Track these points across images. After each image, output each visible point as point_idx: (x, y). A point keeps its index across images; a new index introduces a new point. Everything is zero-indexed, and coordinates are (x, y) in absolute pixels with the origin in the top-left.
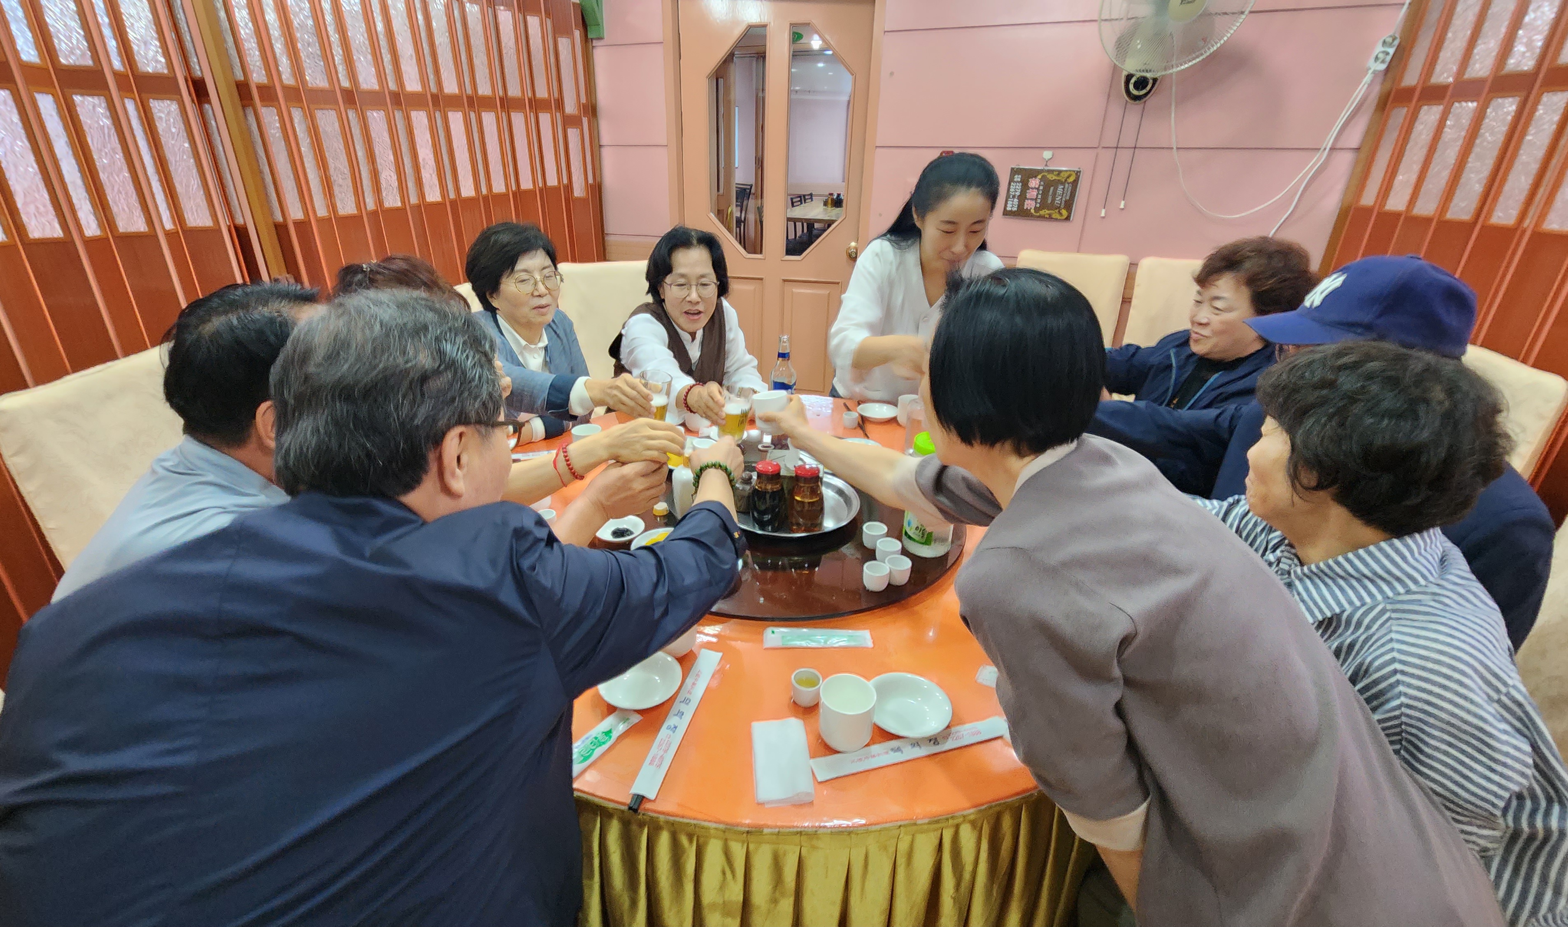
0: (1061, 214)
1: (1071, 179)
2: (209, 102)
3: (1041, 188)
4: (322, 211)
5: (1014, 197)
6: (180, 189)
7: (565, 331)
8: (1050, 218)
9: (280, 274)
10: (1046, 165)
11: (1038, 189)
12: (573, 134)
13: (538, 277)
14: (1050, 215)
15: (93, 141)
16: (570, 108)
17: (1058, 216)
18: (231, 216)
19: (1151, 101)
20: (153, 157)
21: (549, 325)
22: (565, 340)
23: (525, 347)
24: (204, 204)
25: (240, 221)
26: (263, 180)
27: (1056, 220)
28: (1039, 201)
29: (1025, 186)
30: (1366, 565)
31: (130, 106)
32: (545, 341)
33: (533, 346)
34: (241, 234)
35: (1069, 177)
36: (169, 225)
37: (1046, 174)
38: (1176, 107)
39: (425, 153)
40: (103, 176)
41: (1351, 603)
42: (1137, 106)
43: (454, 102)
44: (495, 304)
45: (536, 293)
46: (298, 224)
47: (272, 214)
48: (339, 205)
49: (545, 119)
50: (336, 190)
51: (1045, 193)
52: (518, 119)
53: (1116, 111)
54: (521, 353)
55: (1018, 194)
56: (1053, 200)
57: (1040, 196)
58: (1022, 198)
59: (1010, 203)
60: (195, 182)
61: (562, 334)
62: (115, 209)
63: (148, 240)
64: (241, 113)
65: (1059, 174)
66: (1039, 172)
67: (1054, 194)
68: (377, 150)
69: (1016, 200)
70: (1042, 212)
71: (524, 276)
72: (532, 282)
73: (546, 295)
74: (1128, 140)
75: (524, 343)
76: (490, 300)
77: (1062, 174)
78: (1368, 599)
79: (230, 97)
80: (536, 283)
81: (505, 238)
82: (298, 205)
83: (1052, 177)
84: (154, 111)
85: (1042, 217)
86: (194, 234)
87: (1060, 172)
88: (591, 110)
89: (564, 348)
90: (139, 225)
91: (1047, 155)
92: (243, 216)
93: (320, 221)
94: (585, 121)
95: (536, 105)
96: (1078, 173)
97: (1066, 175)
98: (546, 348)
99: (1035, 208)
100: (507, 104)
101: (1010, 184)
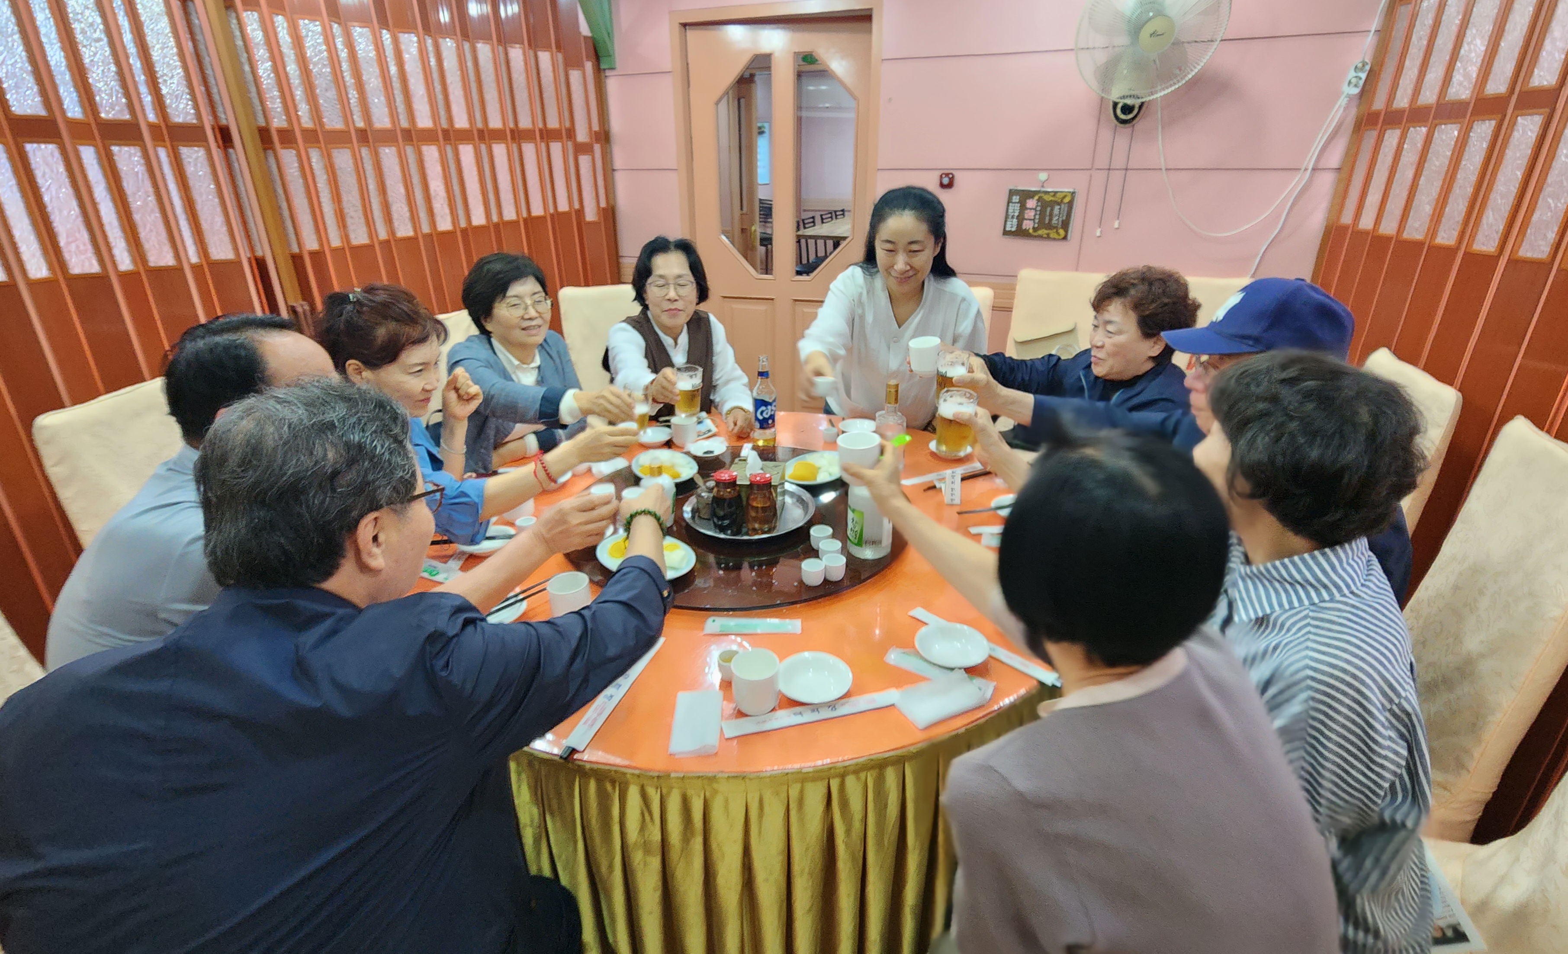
0: (1058, 234)
1: (1067, 200)
2: (233, 147)
3: (1039, 208)
4: (336, 241)
5: (1013, 217)
6: (205, 226)
7: (558, 352)
8: (1048, 237)
9: (296, 301)
10: (1043, 186)
11: (1035, 209)
12: (584, 161)
13: (529, 302)
14: (1048, 234)
15: (129, 185)
16: (582, 136)
17: (1056, 236)
18: (252, 249)
19: (1139, 124)
20: (181, 198)
21: (541, 345)
22: (558, 361)
23: (517, 367)
24: (226, 239)
25: (259, 253)
26: (281, 214)
27: (1054, 239)
28: (1037, 221)
29: (1023, 207)
30: (1299, 571)
31: (162, 153)
32: (537, 361)
33: (525, 366)
34: (260, 265)
35: (1064, 197)
36: (194, 259)
37: (1042, 195)
38: (1163, 128)
39: (437, 186)
40: (137, 217)
41: (1281, 605)
42: (1125, 130)
43: (464, 136)
44: (489, 327)
45: (526, 317)
46: (313, 254)
47: (289, 245)
48: (352, 236)
49: (556, 148)
50: (349, 221)
51: (1042, 213)
52: (529, 149)
53: (1106, 134)
54: (514, 372)
55: (1016, 214)
56: (1051, 220)
57: (1037, 217)
58: (1021, 219)
59: (1009, 223)
60: (219, 219)
61: (554, 354)
62: (147, 246)
63: (176, 272)
64: (262, 155)
65: (1054, 196)
66: (1036, 192)
67: (1051, 215)
68: (389, 183)
69: (1015, 220)
70: (1040, 232)
71: (515, 301)
72: (523, 306)
73: (536, 318)
74: (1119, 161)
75: (516, 362)
76: (484, 324)
77: (1058, 195)
78: (1296, 604)
79: (253, 142)
80: (526, 308)
81: (497, 267)
82: (314, 237)
83: (1047, 198)
84: (184, 156)
85: (1040, 237)
86: (215, 265)
87: (1056, 193)
88: (604, 136)
89: (557, 369)
90: (168, 260)
91: (1043, 176)
92: (264, 250)
93: (334, 250)
94: (597, 148)
95: (548, 135)
96: (1073, 193)
97: (1062, 195)
98: (539, 368)
99: (1034, 228)
100: (517, 136)
101: (1008, 205)
